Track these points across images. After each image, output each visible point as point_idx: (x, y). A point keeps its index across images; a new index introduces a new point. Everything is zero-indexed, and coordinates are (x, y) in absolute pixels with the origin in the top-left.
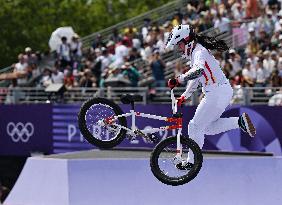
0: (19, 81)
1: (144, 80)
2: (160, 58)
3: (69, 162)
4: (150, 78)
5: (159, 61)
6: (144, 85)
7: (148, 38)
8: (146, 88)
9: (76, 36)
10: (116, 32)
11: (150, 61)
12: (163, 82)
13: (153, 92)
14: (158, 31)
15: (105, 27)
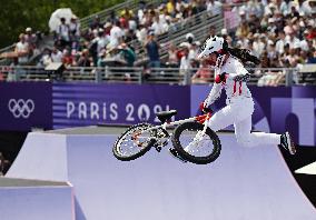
0: (20, 60)
1: (140, 61)
2: (155, 39)
3: (68, 139)
4: (145, 59)
6: (139, 65)
7: (143, 21)
8: (142, 68)
9: (75, 17)
10: (113, 14)
11: (146, 43)
13: (148, 72)
14: (153, 13)
15: (102, 9)
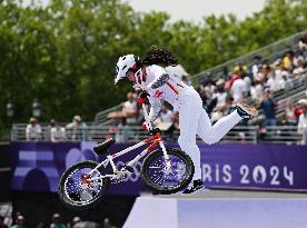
0: (129, 121)
1: (255, 119)
2: (270, 96)
3: (179, 203)
4: (261, 117)
5: (270, 100)
6: (254, 124)
8: (257, 127)
9: (186, 74)
10: (226, 71)
11: (261, 100)
12: (274, 121)
13: (264, 131)
14: (268, 68)
15: (214, 65)
